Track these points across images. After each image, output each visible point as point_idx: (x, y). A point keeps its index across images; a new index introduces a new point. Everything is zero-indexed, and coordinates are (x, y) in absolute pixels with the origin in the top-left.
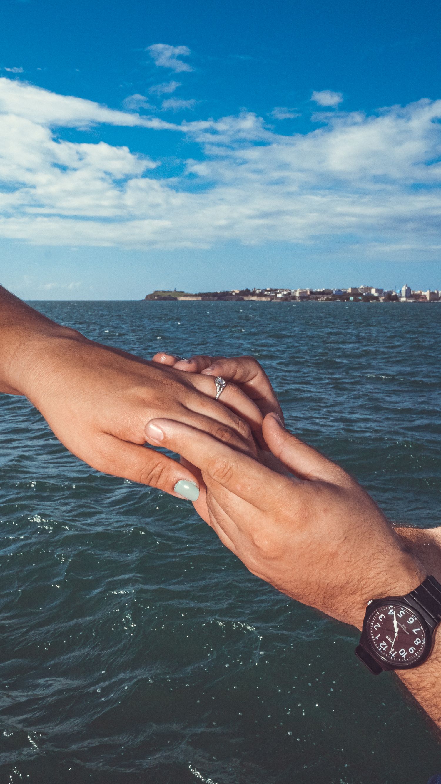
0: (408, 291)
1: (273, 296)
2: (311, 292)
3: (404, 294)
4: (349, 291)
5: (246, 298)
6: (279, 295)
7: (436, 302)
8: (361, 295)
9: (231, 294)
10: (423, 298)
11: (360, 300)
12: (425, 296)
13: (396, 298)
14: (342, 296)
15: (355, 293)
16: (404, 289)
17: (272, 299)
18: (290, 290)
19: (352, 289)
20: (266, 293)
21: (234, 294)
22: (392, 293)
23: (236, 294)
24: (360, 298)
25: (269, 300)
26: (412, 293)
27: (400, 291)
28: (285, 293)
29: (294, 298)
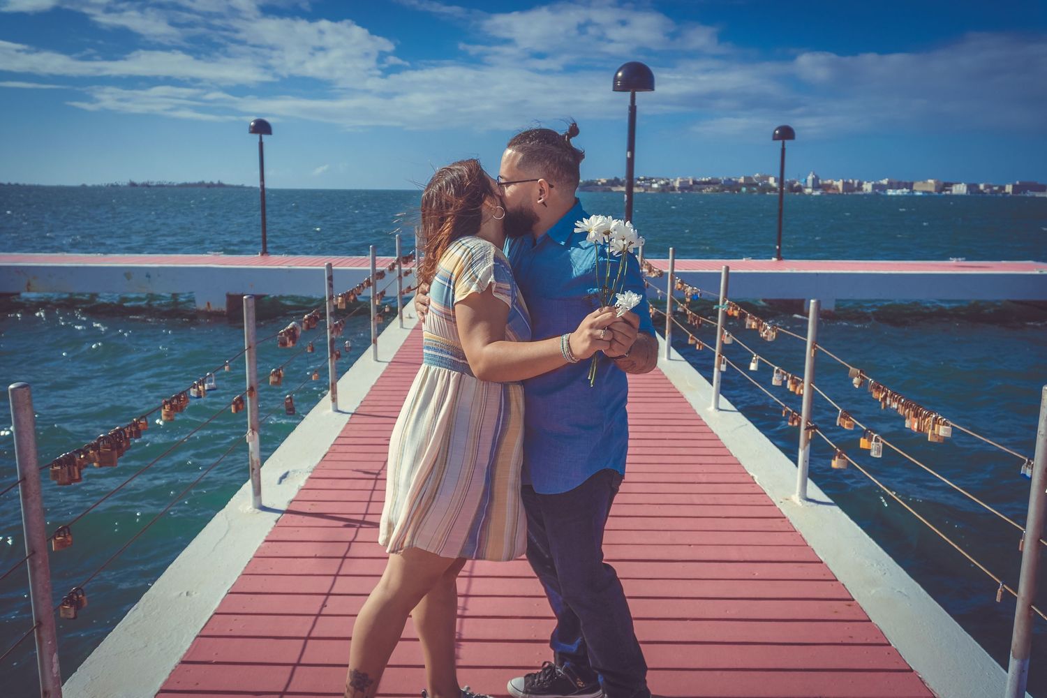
0: (815, 180)
1: (647, 186)
2: (695, 182)
3: (810, 183)
4: (742, 180)
5: (614, 189)
6: (655, 186)
7: (849, 193)
8: (756, 185)
9: (597, 185)
10: (834, 189)
11: (754, 192)
12: (837, 186)
13: (800, 189)
14: (732, 186)
15: (749, 183)
16: (810, 178)
17: (646, 190)
18: (668, 179)
19: (745, 178)
20: (639, 182)
21: (599, 183)
22: (795, 182)
23: (603, 184)
24: (755, 189)
25: (643, 191)
26: (820, 182)
27: (806, 181)
28: (662, 182)
29: (673, 189)
